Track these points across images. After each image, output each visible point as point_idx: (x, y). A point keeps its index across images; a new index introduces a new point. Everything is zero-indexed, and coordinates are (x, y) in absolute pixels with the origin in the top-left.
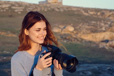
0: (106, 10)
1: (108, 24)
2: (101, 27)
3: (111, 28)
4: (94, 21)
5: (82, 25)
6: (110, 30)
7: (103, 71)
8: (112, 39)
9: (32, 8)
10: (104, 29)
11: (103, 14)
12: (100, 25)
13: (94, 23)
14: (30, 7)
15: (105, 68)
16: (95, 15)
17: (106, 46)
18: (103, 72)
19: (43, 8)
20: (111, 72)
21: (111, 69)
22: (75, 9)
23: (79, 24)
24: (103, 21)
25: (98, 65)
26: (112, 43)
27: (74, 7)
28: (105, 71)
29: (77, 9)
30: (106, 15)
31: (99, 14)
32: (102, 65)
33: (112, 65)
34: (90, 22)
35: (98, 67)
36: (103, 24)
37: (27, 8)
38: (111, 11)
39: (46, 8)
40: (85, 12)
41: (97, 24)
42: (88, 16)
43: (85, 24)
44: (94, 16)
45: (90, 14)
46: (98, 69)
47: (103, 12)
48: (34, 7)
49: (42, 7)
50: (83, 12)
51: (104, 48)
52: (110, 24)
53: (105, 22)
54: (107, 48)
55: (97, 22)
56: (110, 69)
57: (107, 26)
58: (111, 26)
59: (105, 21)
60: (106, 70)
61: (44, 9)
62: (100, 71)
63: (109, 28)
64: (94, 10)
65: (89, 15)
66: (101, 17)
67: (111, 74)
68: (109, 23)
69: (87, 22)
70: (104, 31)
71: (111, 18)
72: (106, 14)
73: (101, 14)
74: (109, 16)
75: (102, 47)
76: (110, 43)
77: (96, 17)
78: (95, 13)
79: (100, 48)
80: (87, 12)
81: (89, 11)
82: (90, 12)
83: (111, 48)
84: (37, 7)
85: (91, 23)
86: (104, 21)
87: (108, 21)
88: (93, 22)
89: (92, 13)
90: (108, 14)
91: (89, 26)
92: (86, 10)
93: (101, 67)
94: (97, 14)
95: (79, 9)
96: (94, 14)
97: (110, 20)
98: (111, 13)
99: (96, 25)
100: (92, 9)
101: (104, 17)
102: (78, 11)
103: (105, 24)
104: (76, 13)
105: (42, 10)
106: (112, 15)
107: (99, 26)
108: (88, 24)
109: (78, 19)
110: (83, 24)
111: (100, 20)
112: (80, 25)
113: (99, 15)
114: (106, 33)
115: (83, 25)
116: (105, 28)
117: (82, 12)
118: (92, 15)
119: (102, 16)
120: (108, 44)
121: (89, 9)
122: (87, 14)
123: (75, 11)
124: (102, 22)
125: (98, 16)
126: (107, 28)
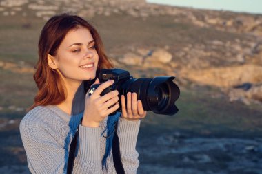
0: (246, 15)
1: (249, 47)
2: (234, 55)
3: (256, 55)
4: (219, 40)
5: (190, 49)
6: (254, 60)
7: (236, 154)
8: (259, 81)
9: (75, 8)
10: (240, 58)
11: (238, 24)
12: (231, 48)
13: (218, 45)
14: (70, 7)
15: (243, 148)
16: (221, 26)
17: (246, 97)
18: (238, 157)
19: (101, 9)
20: (255, 158)
21: (256, 149)
22: (175, 13)
23: (185, 46)
24: (238, 40)
25: (226, 141)
26: (259, 91)
27: (173, 8)
28: (242, 155)
29: (179, 12)
30: (246, 27)
31: (229, 23)
32: (234, 140)
33: (258, 141)
34: (208, 42)
35: (226, 146)
36: (238, 48)
37: (65, 8)
38: (257, 17)
39: (108, 9)
40: (198, 18)
41: (224, 47)
42: (204, 29)
43: (197, 46)
44: (218, 29)
45: (209, 24)
46: (225, 150)
47: (239, 18)
48: (81, 7)
49: (98, 6)
50: (194, 18)
51: (239, 102)
52: (256, 48)
53: (244, 42)
54: (247, 102)
55: (225, 42)
56: (252, 151)
57: (248, 51)
58: (256, 51)
59: (244, 39)
60: (244, 151)
61: (104, 11)
62: (230, 154)
63: (251, 57)
64: (217, 14)
65: (207, 26)
66: (233, 31)
67: (256, 161)
68: (253, 45)
69: (203, 42)
70: (242, 64)
71: (256, 33)
72: (245, 24)
73: (234, 23)
74: (254, 29)
75: (236, 99)
76: (255, 90)
77: (223, 30)
78: (221, 22)
79: (232, 103)
80: (203, 19)
81: (206, 18)
82: (210, 18)
83: (257, 102)
84: (87, 5)
85: (211, 45)
86: (241, 39)
87: (250, 40)
88: (216, 42)
89: (213, 21)
90: (250, 24)
91: (206, 50)
92: (201, 14)
93: (234, 145)
94: (225, 23)
95: (184, 13)
96: (217, 25)
97: (255, 37)
98: (258, 22)
99: (223, 50)
100: (215, 11)
101: (242, 31)
102: (182, 16)
103: (244, 46)
104: (176, 20)
105: (100, 13)
106: (260, 27)
107: (230, 51)
108: (203, 46)
109: (182, 35)
110: (193, 47)
111: (232, 38)
112: (186, 49)
113: (230, 27)
114: (245, 67)
115: (193, 50)
116: (244, 57)
117: (190, 20)
118: (214, 26)
119: (237, 28)
120: (249, 93)
121: (207, 12)
122: (201, 24)
123: (176, 17)
124: (236, 43)
125: (227, 28)
126: (247, 57)
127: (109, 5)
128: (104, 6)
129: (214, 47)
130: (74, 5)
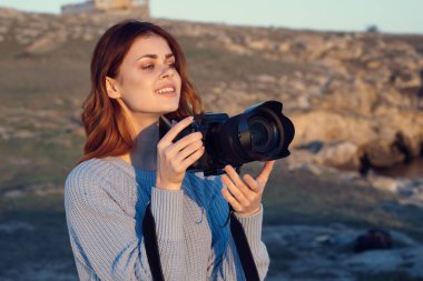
0: (310, 33)
1: (317, 84)
2: (294, 97)
3: (328, 97)
4: (269, 74)
5: (224, 90)
6: (325, 105)
7: (302, 249)
8: (334, 137)
9: (36, 28)
10: (303, 102)
11: (299, 48)
12: (289, 86)
13: (268, 83)
14: (27, 27)
15: (311, 240)
16: (272, 53)
17: (315, 162)
18: (305, 253)
19: (78, 29)
20: (331, 253)
21: (333, 240)
22: (197, 32)
23: (214, 86)
24: (299, 74)
25: (286, 230)
26: (335, 153)
27: (194, 25)
28: (310, 249)
29: (205, 31)
30: (311, 53)
31: (284, 47)
32: (298, 229)
33: (335, 228)
34: (252, 78)
35: (287, 237)
36: (299, 86)
37: (18, 30)
38: (327, 36)
39: (89, 30)
40: (234, 40)
41: (277, 85)
42: (245, 57)
43: (234, 85)
44: (267, 56)
45: (252, 49)
46: (284, 243)
47: (299, 39)
48: (45, 27)
49: (73, 25)
50: (228, 41)
51: (304, 171)
52: (327, 85)
53: (309, 76)
54: (316, 170)
55: (278, 77)
56: (327, 243)
57: (315, 90)
58: (328, 91)
59: (308, 72)
60: (314, 244)
61: (84, 32)
62: (293, 249)
63: (321, 100)
64: (265, 33)
65: (250, 53)
66: (291, 59)
67: (332, 258)
68: (323, 80)
69: (243, 78)
70: (306, 111)
71: (328, 62)
72: (309, 47)
73: (291, 47)
74: (324, 55)
75: (299, 165)
76: (329, 153)
77: (275, 58)
78: (271, 46)
79: (292, 172)
80: (242, 43)
81: (248, 40)
82: (253, 40)
83: (332, 170)
84: (56, 24)
85: (257, 82)
86: (304, 72)
87: (317, 74)
88: (265, 78)
89: (259, 45)
90: (317, 48)
91: (249, 91)
92: (239, 34)
93: (298, 236)
94: (277, 48)
95: (213, 33)
96: (265, 50)
97: (325, 68)
98: (329, 45)
99: (276, 90)
100: (261, 29)
101: (305, 60)
102: (209, 38)
103: (309, 83)
104: (200, 45)
105: (76, 36)
106: (333, 53)
107: (287, 92)
108: (244, 85)
109: (209, 67)
110: (228, 87)
111: (289, 70)
112: (218, 90)
113: (286, 53)
114: (312, 115)
115: (229, 91)
116: (310, 100)
117: (222, 43)
118: (260, 52)
119: (297, 54)
120: (319, 157)
121: (249, 30)
122: (240, 50)
123: (198, 39)
124: (295, 78)
125: (280, 54)
126: (315, 101)
127: (90, 24)
128: (83, 25)
129: (261, 86)
130: (34, 24)
